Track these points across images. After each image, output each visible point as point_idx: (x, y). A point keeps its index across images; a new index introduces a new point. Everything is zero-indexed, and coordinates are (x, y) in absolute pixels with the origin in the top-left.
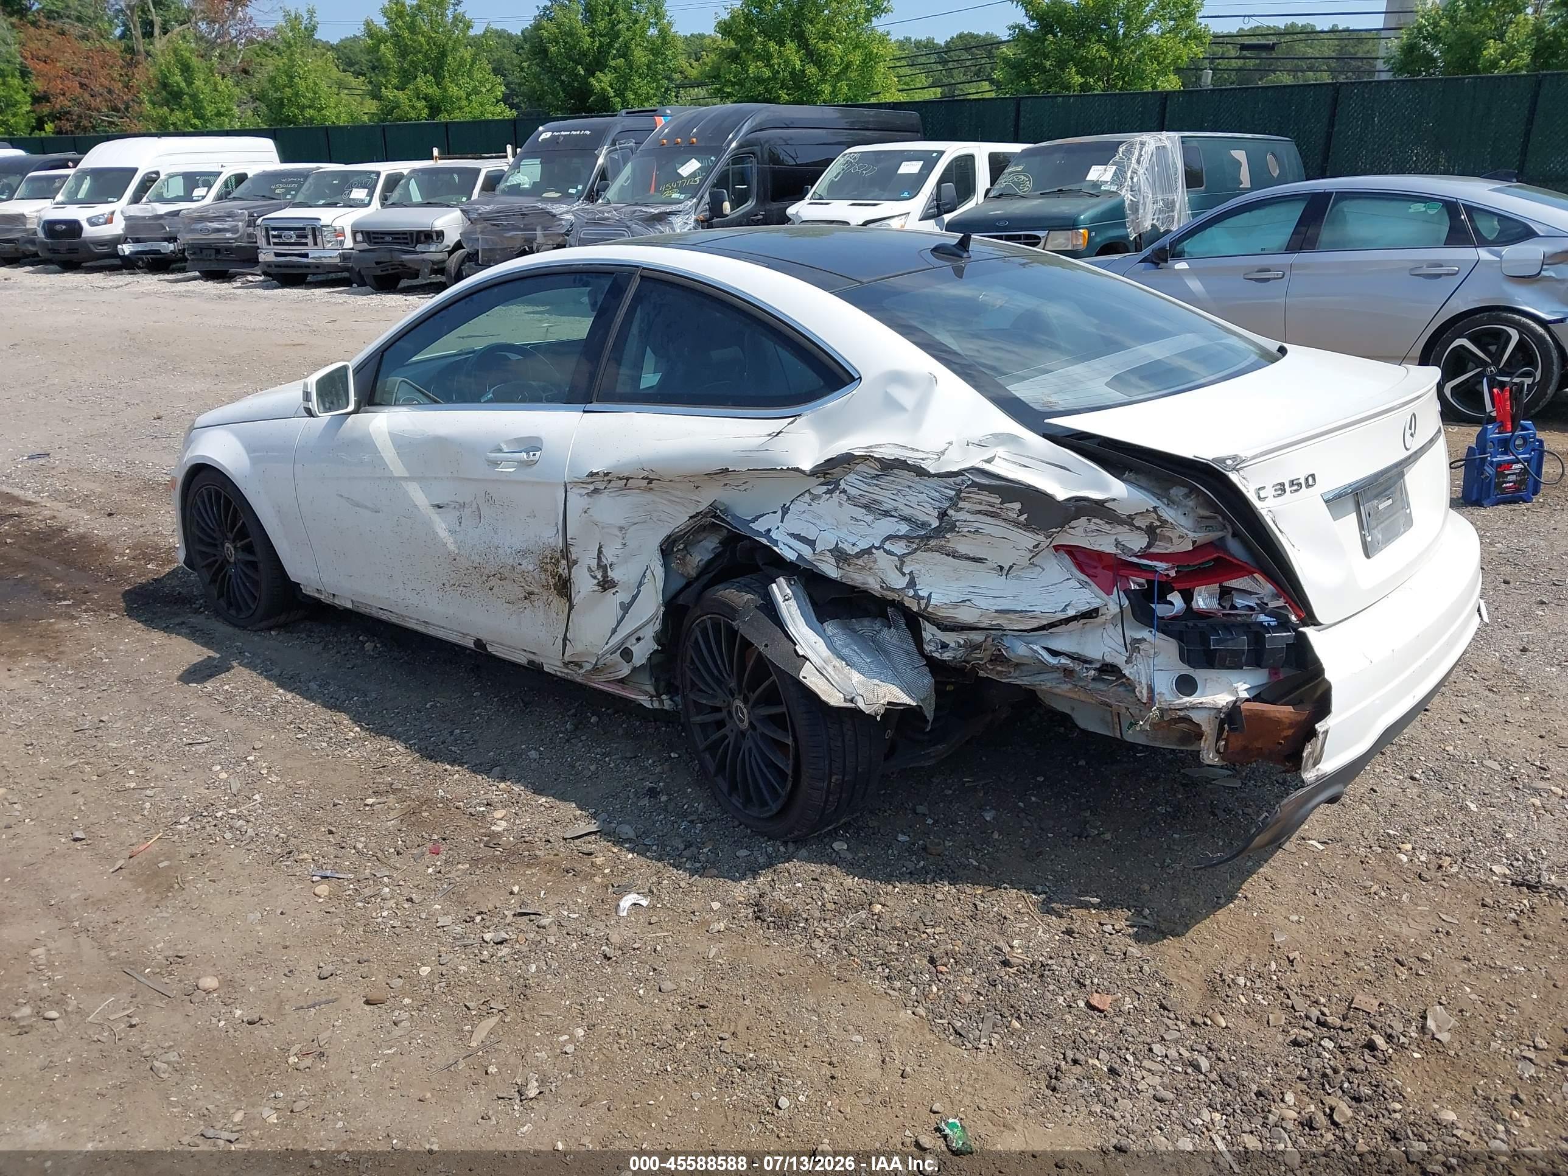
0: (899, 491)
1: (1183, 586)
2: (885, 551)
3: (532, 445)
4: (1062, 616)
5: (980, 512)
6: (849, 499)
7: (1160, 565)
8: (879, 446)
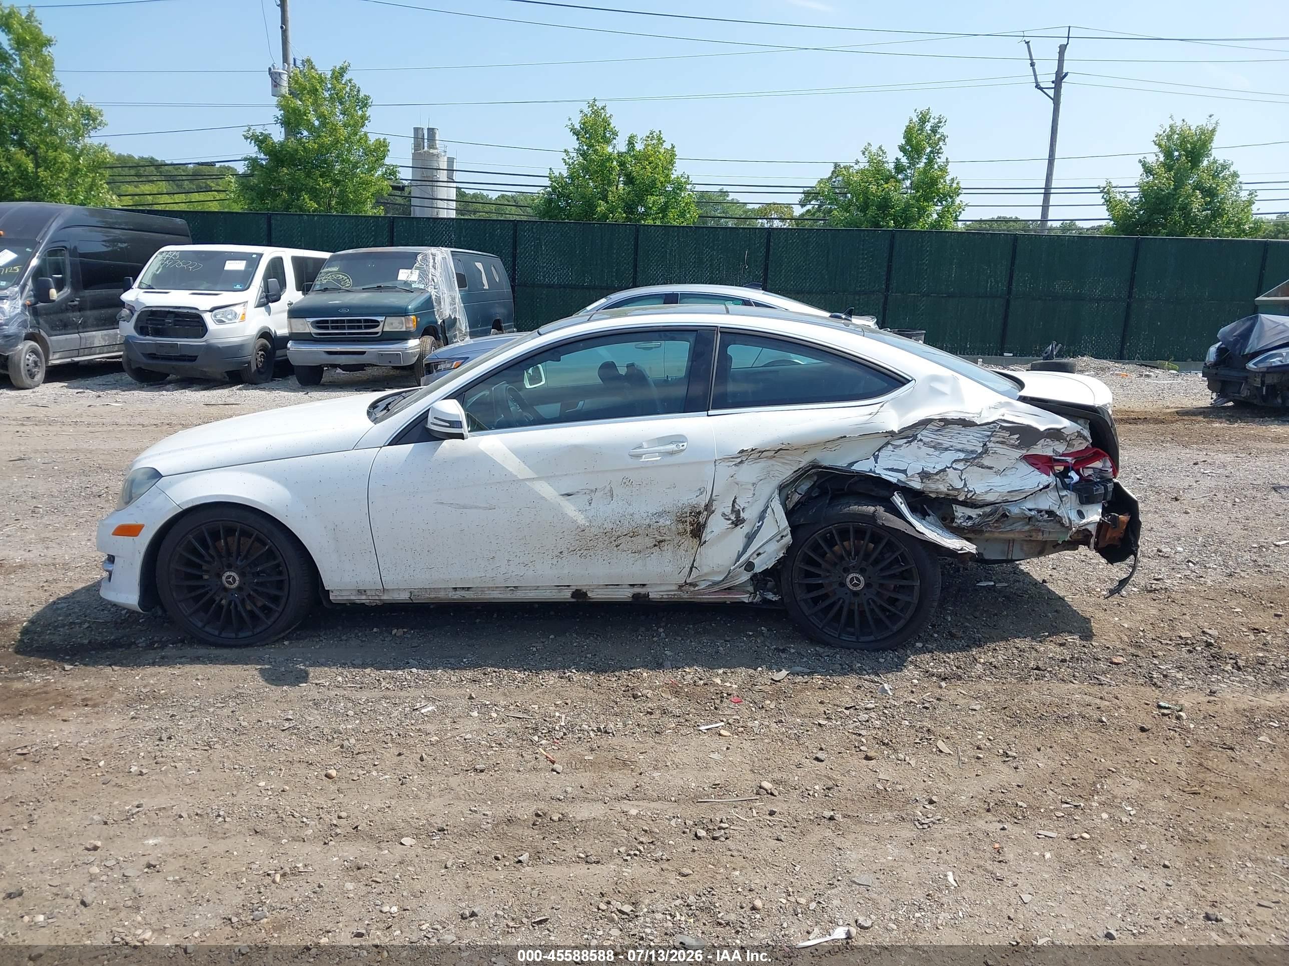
0: (952, 436)
1: (1076, 468)
2: (953, 468)
3: (678, 439)
4: (1038, 489)
5: (997, 442)
6: (925, 444)
7: (1069, 459)
8: (946, 413)
